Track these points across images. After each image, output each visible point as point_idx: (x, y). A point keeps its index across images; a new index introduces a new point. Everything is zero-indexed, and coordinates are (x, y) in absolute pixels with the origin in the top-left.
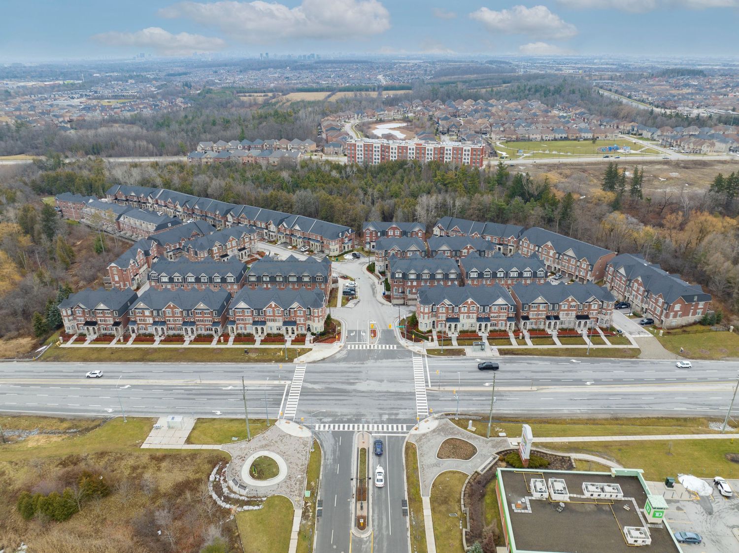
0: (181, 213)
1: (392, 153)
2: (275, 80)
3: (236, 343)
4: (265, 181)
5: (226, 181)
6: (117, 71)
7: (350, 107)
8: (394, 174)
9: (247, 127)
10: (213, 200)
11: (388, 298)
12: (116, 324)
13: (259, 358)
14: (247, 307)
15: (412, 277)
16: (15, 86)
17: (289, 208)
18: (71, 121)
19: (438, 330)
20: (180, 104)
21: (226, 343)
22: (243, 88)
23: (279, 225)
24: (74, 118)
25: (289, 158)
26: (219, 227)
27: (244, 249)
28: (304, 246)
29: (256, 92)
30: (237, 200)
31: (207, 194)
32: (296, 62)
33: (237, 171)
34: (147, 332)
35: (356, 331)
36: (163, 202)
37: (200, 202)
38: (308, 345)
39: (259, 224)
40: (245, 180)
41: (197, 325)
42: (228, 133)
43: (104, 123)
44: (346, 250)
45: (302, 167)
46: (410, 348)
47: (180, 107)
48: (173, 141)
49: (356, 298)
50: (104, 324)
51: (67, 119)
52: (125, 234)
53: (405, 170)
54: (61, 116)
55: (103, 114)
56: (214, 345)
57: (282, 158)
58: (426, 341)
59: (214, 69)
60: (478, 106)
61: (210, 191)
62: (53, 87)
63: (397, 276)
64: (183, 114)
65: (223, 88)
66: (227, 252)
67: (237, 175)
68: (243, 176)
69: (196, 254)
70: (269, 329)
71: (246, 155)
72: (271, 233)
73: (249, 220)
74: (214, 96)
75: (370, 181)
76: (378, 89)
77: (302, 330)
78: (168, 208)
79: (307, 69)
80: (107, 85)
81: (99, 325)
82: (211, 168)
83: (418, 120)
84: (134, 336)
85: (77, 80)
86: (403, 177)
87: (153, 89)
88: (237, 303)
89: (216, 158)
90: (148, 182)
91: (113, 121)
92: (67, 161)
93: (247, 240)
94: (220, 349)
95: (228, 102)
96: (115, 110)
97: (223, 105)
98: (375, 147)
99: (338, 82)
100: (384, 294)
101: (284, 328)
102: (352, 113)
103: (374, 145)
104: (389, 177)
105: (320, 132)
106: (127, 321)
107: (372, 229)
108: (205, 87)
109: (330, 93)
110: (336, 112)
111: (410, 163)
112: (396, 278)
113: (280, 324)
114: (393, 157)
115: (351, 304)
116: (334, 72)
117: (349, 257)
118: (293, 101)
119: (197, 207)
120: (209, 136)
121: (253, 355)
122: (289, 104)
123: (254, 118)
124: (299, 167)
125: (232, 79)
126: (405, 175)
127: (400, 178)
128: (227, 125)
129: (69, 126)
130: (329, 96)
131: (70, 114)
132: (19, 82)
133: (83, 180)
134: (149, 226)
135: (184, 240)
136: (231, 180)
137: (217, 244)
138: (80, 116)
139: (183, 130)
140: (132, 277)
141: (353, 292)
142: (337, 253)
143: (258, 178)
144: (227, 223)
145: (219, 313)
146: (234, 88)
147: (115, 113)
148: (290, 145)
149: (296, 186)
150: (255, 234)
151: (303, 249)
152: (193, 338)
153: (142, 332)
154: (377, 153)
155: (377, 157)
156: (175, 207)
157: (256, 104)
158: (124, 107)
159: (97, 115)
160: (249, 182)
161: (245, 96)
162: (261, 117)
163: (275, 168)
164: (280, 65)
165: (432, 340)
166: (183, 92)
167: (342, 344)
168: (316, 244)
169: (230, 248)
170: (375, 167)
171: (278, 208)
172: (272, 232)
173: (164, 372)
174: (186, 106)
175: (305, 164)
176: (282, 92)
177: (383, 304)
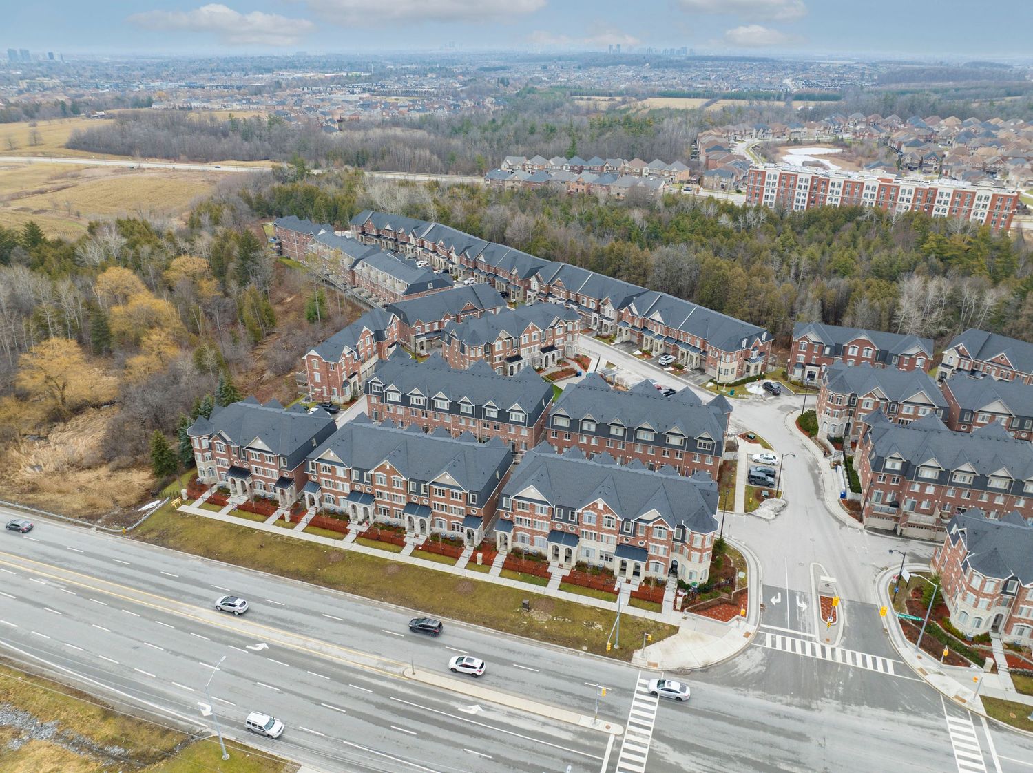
0: (455, 267)
1: (832, 192)
2: (628, 80)
3: (507, 572)
4: (601, 224)
5: (537, 218)
6: (417, 63)
7: (744, 118)
8: (835, 230)
9: (580, 138)
10: (510, 248)
11: (854, 509)
12: (283, 482)
13: (554, 629)
14: (542, 498)
15: (928, 474)
16: (290, 78)
17: (640, 275)
18: (341, 120)
19: (1008, 639)
20: (489, 105)
21: (486, 567)
22: (580, 88)
23: (622, 307)
24: (346, 117)
25: (646, 188)
26: (514, 297)
27: (552, 348)
28: (665, 354)
29: (598, 96)
30: (552, 252)
31: (504, 238)
32: (659, 57)
33: (557, 205)
34: (339, 509)
35: (783, 591)
36: (431, 245)
37: (490, 249)
38: (668, 615)
39: (584, 301)
40: (567, 219)
41: (434, 515)
42: (551, 147)
43: (382, 124)
44: (752, 373)
45: (667, 205)
46: (933, 680)
47: (489, 109)
48: (468, 154)
49: (778, 495)
50: (262, 478)
51: (337, 117)
52: (360, 293)
53: (859, 224)
54: (331, 113)
55: (384, 114)
56: (459, 569)
57: (633, 187)
58: (974, 666)
59: (543, 64)
60: (970, 127)
61: (508, 233)
62: (333, 79)
63: (888, 465)
64: (490, 118)
65: (551, 87)
66: (519, 351)
67: (557, 211)
68: (566, 213)
69: (462, 349)
70: (584, 553)
71: (573, 180)
72: (605, 321)
73: (568, 292)
74: (537, 96)
75: (791, 240)
76: (786, 98)
77: (657, 570)
78: (438, 255)
79: (674, 67)
80: (399, 79)
81: (254, 477)
82: (517, 197)
83: (862, 143)
84: (311, 513)
85: (364, 72)
86: (854, 237)
87: (458, 85)
88: (521, 485)
89: (528, 182)
90: (417, 210)
91: (396, 123)
92: (316, 172)
93: (559, 332)
94: (470, 581)
95: (556, 106)
96: (401, 109)
97: (548, 109)
98: (801, 180)
99: (722, 86)
100: (843, 496)
101: (617, 561)
102: (748, 128)
103: (800, 176)
104: (827, 234)
105: (695, 153)
106: (303, 481)
107: (813, 337)
108: (527, 85)
109: (709, 100)
110: (722, 124)
111: (869, 213)
112: (886, 470)
113: (611, 548)
114: (833, 199)
115: (766, 509)
116: (716, 71)
117: (756, 389)
118: (652, 108)
119: (482, 258)
120: (521, 149)
121: (540, 618)
122: (646, 111)
123: (592, 126)
124: (660, 204)
125: (567, 76)
126: (858, 233)
127: (849, 238)
128: (551, 135)
129: (336, 126)
130: (708, 105)
131: (342, 111)
132: (296, 73)
133: (326, 200)
134: (397, 285)
135: (447, 317)
136: (546, 217)
137: (503, 334)
138: (355, 114)
139: (486, 139)
140: (345, 378)
141: (770, 479)
142: (731, 379)
143: (590, 218)
144: (529, 293)
145: (481, 498)
146: (568, 88)
147: (400, 113)
148: (646, 169)
149: (654, 237)
150: (577, 323)
151: (663, 361)
152: (421, 540)
153: (328, 506)
154: (803, 191)
155: (802, 197)
156: (448, 255)
157: (596, 111)
158: (413, 106)
159: (376, 114)
160: (575, 223)
161: (582, 100)
162: (603, 125)
163: (620, 204)
164: (635, 61)
165: (995, 669)
166: (497, 91)
167: (752, 628)
168: (691, 353)
169: (525, 346)
170: (800, 216)
171: (621, 274)
172: (607, 318)
173: (347, 622)
174: (497, 108)
175: (672, 201)
176: (636, 95)
177: (843, 524)
